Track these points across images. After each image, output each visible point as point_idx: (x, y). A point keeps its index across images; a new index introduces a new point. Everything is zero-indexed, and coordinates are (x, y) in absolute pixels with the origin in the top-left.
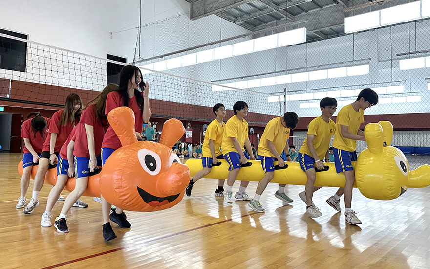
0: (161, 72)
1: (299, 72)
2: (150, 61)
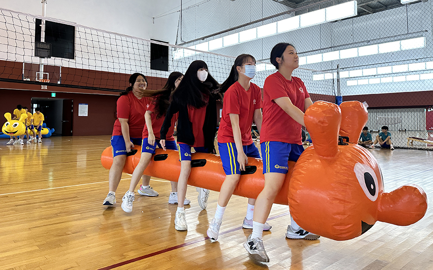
2: (192, 43)
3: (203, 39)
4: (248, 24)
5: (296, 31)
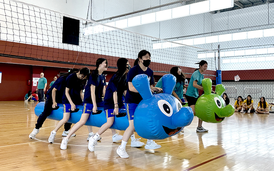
2: (101, 22)
3: (111, 19)
4: (148, 9)
5: (187, 17)
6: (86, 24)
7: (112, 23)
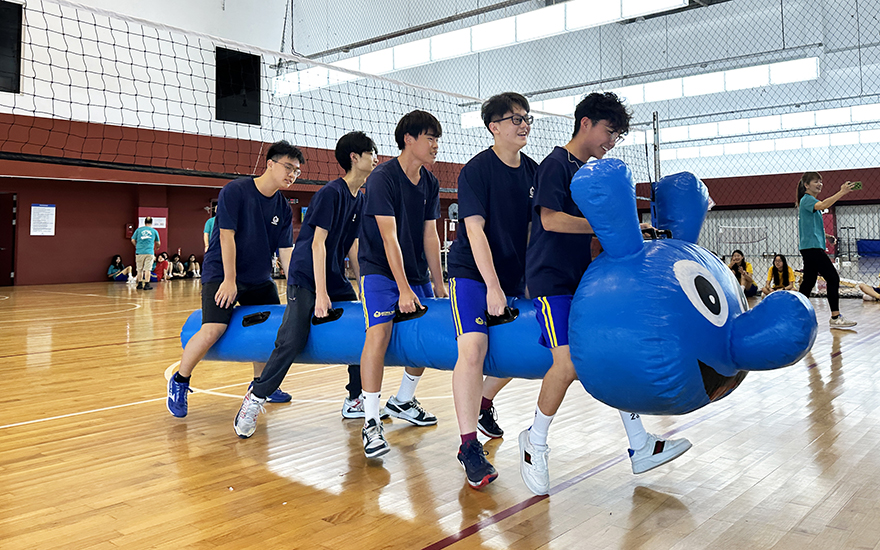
0: (382, 78)
1: (655, 80)
2: (319, 60)
3: (347, 49)
4: (450, 20)
5: (558, 37)
6: (280, 65)
7: (350, 62)
